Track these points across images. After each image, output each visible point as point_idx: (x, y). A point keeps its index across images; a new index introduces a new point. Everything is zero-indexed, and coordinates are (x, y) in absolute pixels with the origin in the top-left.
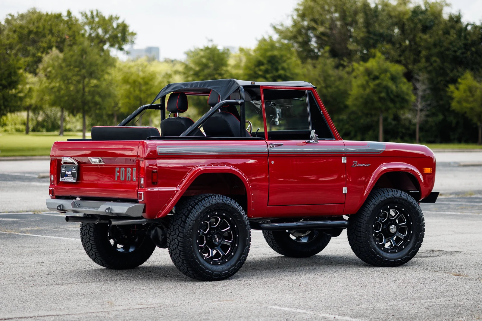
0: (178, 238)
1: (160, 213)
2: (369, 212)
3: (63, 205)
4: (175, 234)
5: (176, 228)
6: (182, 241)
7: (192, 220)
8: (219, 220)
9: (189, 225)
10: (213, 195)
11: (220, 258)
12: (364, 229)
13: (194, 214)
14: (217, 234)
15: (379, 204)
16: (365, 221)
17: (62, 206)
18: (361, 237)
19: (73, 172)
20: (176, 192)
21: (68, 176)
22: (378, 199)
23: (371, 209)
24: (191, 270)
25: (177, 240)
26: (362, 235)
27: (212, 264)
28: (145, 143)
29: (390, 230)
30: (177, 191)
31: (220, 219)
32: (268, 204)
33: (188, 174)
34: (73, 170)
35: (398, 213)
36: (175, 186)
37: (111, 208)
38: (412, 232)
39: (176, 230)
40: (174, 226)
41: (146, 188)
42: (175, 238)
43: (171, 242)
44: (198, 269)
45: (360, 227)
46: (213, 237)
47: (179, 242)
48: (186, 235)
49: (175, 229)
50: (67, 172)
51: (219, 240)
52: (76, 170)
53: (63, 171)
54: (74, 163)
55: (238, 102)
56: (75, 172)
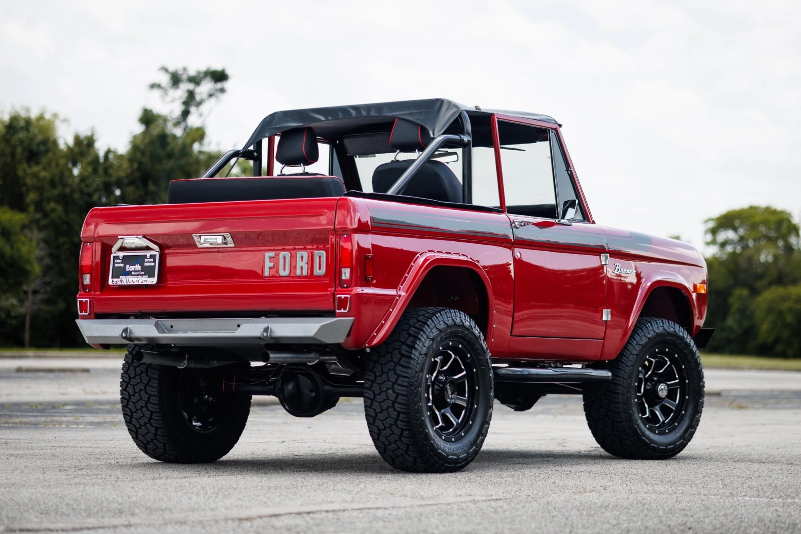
0: (396, 387)
1: (374, 337)
2: (631, 358)
3: (130, 329)
4: (389, 380)
5: (390, 370)
6: (404, 393)
7: (422, 354)
8: (452, 357)
9: (418, 363)
10: (447, 309)
11: (451, 430)
12: (624, 389)
13: (424, 344)
14: (449, 382)
15: (647, 343)
16: (626, 374)
17: (129, 331)
18: (618, 403)
19: (146, 264)
20: (398, 298)
21: (133, 273)
22: (645, 335)
23: (635, 352)
24: (415, 450)
25: (394, 391)
26: (621, 400)
29: (659, 393)
30: (400, 296)
31: (453, 356)
32: (511, 332)
33: (412, 266)
34: (147, 262)
35: (669, 363)
36: (394, 286)
37: (271, 329)
38: (687, 397)
39: (388, 372)
40: (382, 365)
41: (355, 288)
42: (388, 389)
43: (377, 396)
44: (428, 448)
45: (618, 384)
46: (443, 390)
47: (398, 395)
48: (413, 382)
49: (386, 370)
50: (128, 266)
51: (452, 394)
52: (154, 262)
53: (116, 265)
54: (148, 248)
55: (463, 140)
56: (153, 264)
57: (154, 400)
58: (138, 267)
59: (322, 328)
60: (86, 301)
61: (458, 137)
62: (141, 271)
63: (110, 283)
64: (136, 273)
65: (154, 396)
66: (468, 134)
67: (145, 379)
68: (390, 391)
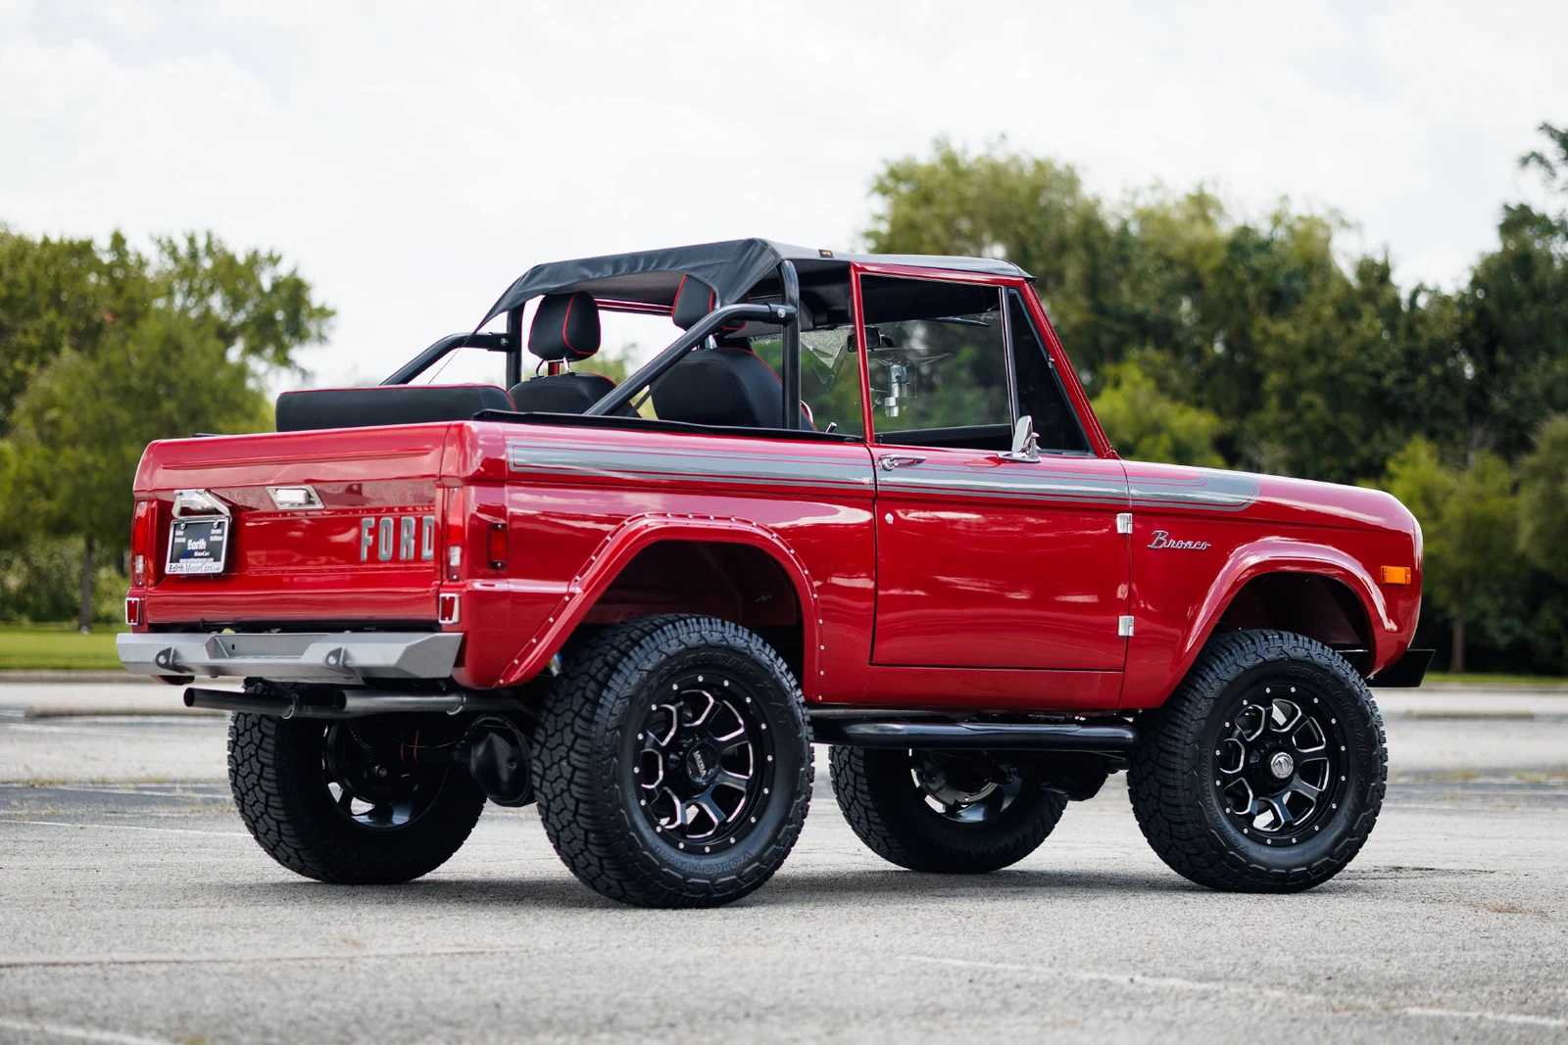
0: (573, 755)
1: (515, 668)
2: (1202, 704)
3: (175, 651)
4: (562, 744)
5: (566, 725)
6: (583, 766)
7: (621, 696)
8: (709, 703)
9: (611, 714)
10: (690, 618)
11: (710, 833)
12: (1185, 762)
13: (627, 681)
14: (699, 748)
15: (1238, 678)
16: (1190, 735)
17: (172, 653)
18: (1175, 788)
19: (212, 539)
20: (567, 598)
21: (196, 554)
22: (1235, 663)
23: (1209, 694)
24: (612, 867)
25: (569, 764)
26: (1179, 783)
27: (681, 850)
28: (469, 428)
29: (1273, 769)
30: (572, 595)
31: (711, 700)
32: (871, 659)
33: (607, 541)
34: (213, 535)
35: (1300, 714)
36: (567, 577)
37: (345, 652)
38: (1343, 778)
39: (563, 728)
40: (557, 716)
41: (469, 581)
42: (561, 759)
43: (548, 772)
44: (637, 863)
45: (1174, 754)
46: (687, 760)
47: (575, 769)
48: (600, 747)
49: (560, 725)
50: (190, 541)
51: (707, 769)
52: (222, 534)
53: (177, 540)
54: (217, 512)
55: (776, 313)
56: (220, 538)
57: (269, 773)
58: (202, 544)
59: (409, 651)
60: (136, 602)
61: (767, 307)
62: (207, 550)
63: (167, 571)
64: (200, 554)
65: (269, 766)
66: (792, 302)
67: (257, 736)
68: (564, 763)
